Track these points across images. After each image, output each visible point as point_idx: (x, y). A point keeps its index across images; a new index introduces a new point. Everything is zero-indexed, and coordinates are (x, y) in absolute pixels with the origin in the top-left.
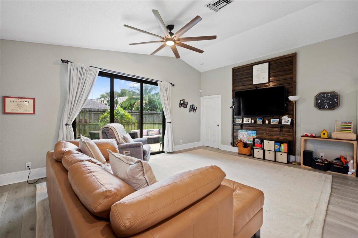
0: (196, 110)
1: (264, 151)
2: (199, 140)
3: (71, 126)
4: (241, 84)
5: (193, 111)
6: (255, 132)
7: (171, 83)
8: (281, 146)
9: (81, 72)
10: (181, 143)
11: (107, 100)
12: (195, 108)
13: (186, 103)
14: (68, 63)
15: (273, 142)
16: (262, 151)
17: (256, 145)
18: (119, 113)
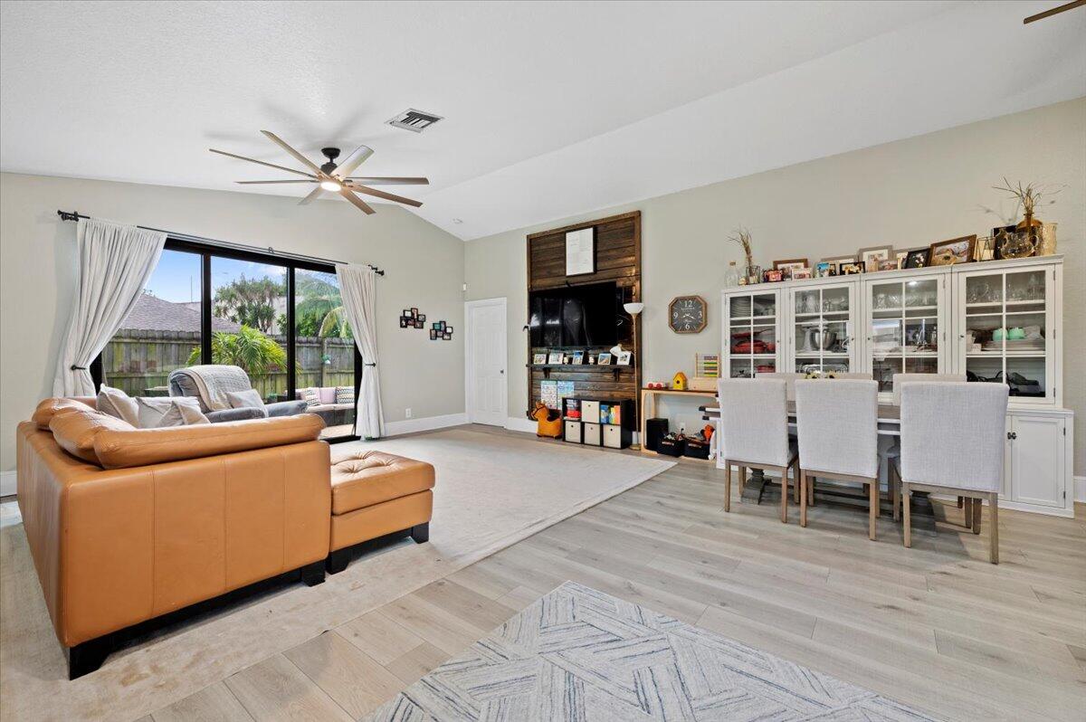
0: (450, 334)
1: (583, 425)
2: (463, 410)
3: (88, 370)
4: (545, 273)
5: (443, 337)
6: (571, 384)
7: (376, 269)
8: (610, 412)
9: (115, 242)
10: (407, 416)
11: (239, 305)
12: (449, 330)
13: (420, 318)
14: (77, 220)
15: (597, 403)
16: (579, 424)
17: (569, 412)
18: (246, 341)
